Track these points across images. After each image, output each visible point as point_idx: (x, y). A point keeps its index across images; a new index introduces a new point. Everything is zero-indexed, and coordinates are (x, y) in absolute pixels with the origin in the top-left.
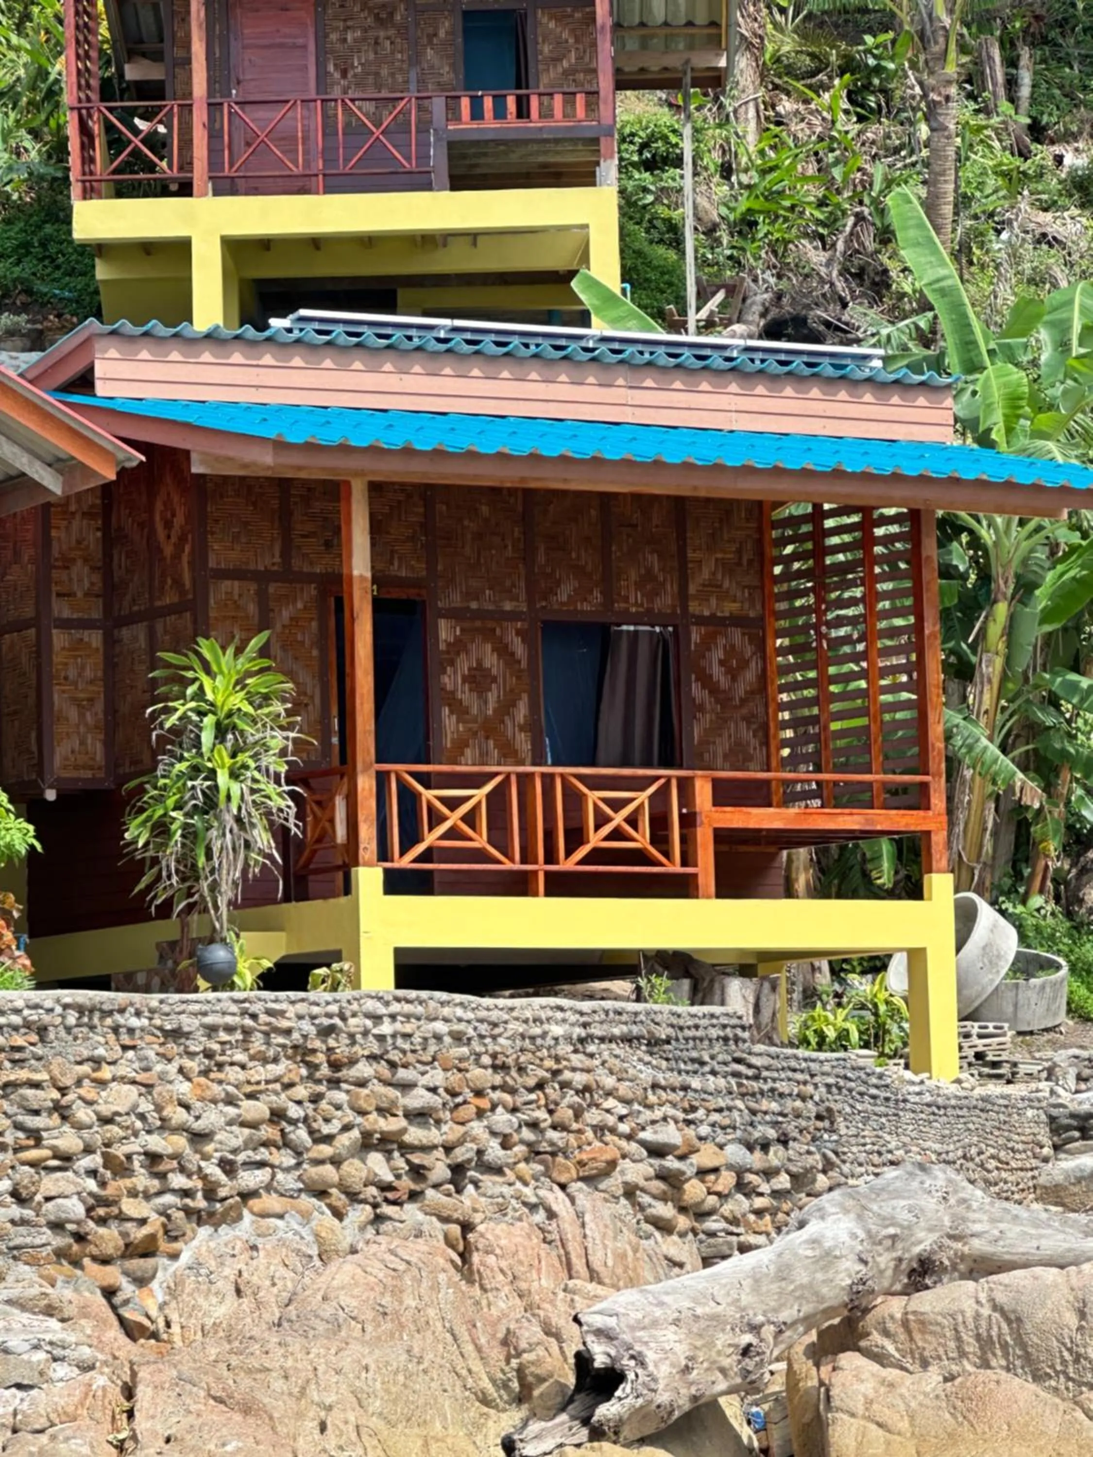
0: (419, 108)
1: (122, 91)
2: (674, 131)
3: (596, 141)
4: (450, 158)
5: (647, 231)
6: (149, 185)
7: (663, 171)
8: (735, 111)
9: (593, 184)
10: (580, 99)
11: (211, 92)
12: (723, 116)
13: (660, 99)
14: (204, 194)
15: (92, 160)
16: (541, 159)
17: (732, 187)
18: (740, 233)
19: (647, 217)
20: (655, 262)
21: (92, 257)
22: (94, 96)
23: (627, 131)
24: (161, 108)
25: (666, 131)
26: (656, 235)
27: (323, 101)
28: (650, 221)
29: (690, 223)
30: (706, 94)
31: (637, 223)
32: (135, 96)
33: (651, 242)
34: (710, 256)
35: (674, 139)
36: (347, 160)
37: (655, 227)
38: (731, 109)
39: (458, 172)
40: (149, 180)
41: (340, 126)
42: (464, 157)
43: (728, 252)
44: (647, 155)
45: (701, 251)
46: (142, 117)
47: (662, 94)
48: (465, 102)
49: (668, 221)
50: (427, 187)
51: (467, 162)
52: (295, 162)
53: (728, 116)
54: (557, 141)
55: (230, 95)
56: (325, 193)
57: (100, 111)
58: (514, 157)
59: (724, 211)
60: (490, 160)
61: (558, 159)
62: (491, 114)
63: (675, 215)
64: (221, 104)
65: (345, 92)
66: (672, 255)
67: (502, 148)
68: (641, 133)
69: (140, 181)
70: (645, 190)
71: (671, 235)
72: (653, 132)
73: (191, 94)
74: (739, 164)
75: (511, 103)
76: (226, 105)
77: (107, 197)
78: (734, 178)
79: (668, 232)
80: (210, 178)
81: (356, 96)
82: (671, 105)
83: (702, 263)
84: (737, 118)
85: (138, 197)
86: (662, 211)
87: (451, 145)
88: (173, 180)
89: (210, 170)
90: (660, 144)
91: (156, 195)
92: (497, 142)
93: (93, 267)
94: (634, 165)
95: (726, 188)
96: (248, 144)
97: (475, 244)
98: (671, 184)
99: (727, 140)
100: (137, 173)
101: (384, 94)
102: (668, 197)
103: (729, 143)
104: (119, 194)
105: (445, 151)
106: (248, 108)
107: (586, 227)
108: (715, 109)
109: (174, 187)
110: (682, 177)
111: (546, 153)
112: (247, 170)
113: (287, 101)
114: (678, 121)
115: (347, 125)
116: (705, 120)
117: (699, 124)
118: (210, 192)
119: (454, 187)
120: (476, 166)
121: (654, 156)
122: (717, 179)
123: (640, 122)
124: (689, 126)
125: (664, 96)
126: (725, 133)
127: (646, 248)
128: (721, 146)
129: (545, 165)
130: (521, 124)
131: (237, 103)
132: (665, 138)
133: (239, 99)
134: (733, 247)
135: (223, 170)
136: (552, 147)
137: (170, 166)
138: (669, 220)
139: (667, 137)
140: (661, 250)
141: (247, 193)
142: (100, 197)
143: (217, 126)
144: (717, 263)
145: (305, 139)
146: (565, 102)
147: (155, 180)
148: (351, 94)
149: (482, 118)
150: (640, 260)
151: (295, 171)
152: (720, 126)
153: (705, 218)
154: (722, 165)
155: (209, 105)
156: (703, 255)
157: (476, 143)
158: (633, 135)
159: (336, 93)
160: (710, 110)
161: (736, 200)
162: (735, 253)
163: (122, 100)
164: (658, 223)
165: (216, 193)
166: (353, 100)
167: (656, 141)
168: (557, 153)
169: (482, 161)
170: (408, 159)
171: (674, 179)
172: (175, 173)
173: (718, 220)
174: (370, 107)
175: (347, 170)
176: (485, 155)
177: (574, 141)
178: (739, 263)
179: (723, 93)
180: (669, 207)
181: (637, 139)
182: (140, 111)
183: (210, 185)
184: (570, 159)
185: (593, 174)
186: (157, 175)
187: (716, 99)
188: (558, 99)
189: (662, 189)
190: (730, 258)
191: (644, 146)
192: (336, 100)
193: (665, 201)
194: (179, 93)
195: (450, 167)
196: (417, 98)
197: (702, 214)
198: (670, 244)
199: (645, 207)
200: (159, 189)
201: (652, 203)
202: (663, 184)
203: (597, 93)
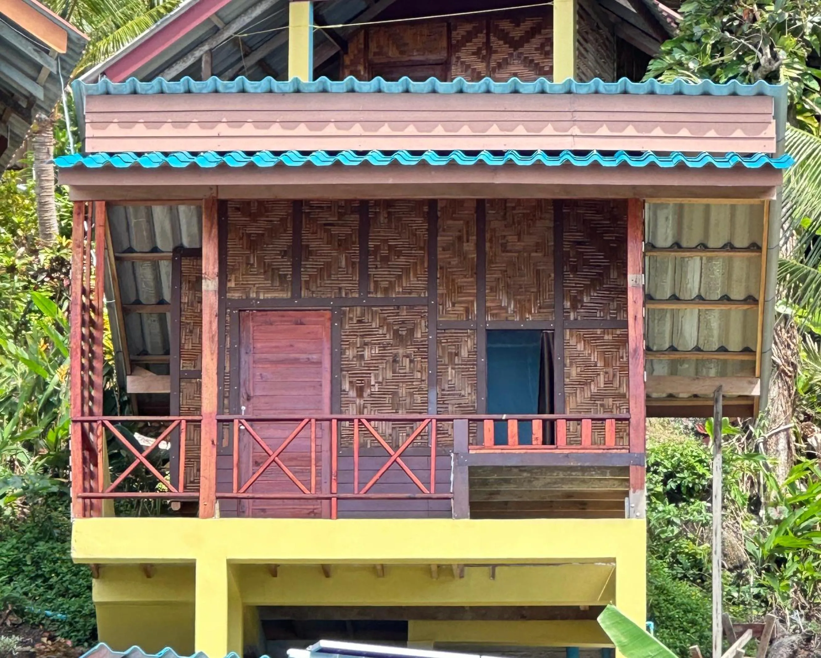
0: (438, 431)
1: (123, 404)
2: (701, 461)
3: (625, 470)
4: (472, 484)
5: (671, 567)
6: (149, 503)
7: (689, 503)
8: (765, 442)
9: (622, 516)
10: (610, 425)
11: (221, 408)
12: (752, 447)
13: (686, 427)
14: (211, 515)
15: (93, 476)
16: (566, 488)
17: (760, 522)
18: (768, 570)
19: (671, 551)
20: (678, 600)
21: (88, 577)
22: (98, 409)
23: (652, 460)
24: (166, 424)
25: (692, 461)
26: (679, 570)
27: (339, 420)
28: (673, 556)
29: (717, 558)
30: (734, 424)
31: (661, 558)
32: (136, 409)
33: (674, 578)
34: (736, 595)
35: (700, 470)
36: (362, 484)
37: (678, 562)
38: (761, 440)
39: (478, 499)
40: (148, 498)
41: (356, 447)
42: (485, 483)
43: (755, 591)
44: (671, 485)
45: (728, 588)
46: (141, 432)
47: (689, 422)
48: (489, 426)
49: (692, 556)
50: (447, 514)
51: (488, 489)
52: (307, 483)
53: (757, 447)
54: (583, 469)
55: (239, 412)
56: (337, 518)
57: (103, 424)
58: (538, 485)
59: (752, 547)
60: (512, 487)
61: (584, 488)
62: (516, 438)
63: (701, 550)
64: (232, 421)
65: (361, 412)
66: (696, 592)
67: (525, 474)
68: (666, 463)
69: (139, 499)
70: (670, 522)
71: (695, 571)
72: (679, 461)
73: (198, 409)
74: (768, 498)
75: (537, 427)
76: (236, 421)
77: (107, 516)
78: (762, 513)
79: (692, 568)
80: (218, 498)
81: (372, 416)
82: (697, 434)
83: (729, 601)
84: (766, 450)
85: (136, 516)
86: (686, 545)
87: (472, 471)
88: (175, 499)
89: (217, 491)
90: (686, 474)
91: (155, 515)
92: (521, 469)
93: (90, 588)
94: (657, 495)
95: (754, 522)
96: (257, 464)
97: (493, 576)
98: (697, 517)
99: (756, 472)
100: (136, 491)
101: (402, 415)
102: (694, 531)
103: (758, 476)
104: (118, 513)
105: (466, 476)
106: (258, 425)
107: (614, 560)
108: (743, 439)
109: (176, 507)
110: (709, 510)
111: (572, 481)
112: (253, 492)
113: (302, 420)
114: (705, 451)
115: (362, 446)
116: (733, 451)
117: (728, 455)
118: (217, 512)
119: (474, 516)
120: (498, 493)
121: (679, 487)
122: (744, 512)
123: (666, 451)
124: (719, 457)
125: (690, 425)
126: (754, 464)
127: (670, 585)
128: (750, 478)
129: (569, 495)
130: (548, 450)
131: (247, 420)
132: (691, 468)
133: (250, 416)
134: (761, 586)
135: (232, 491)
136: (578, 475)
137: (175, 482)
138: (694, 555)
139: (694, 468)
140: (685, 586)
141: (254, 516)
142: (100, 515)
143: (225, 443)
144: (743, 602)
145: (318, 459)
146: (594, 429)
147: (154, 498)
148: (367, 414)
149: (505, 442)
150: (662, 597)
151: (308, 494)
152: (749, 457)
153: (732, 554)
154: (750, 499)
155: (219, 421)
156: (729, 593)
157: (497, 469)
158: (657, 464)
159: (352, 412)
160: (739, 440)
161: (765, 536)
162: (762, 591)
163: (122, 414)
164: (682, 558)
165: (224, 514)
166: (369, 420)
167: (682, 471)
168: (584, 481)
169: (504, 488)
170: (427, 483)
171: (700, 512)
172: (180, 493)
173: (745, 557)
174: (386, 428)
175: (362, 495)
176: (507, 481)
177: (602, 469)
178: (766, 602)
179: (753, 423)
180: (694, 541)
181: (661, 469)
182: (141, 425)
183: (217, 506)
184: (597, 488)
185: (621, 505)
186: (157, 494)
187: (746, 428)
188: (587, 424)
189: (687, 523)
190: (757, 596)
191: (669, 476)
192: (351, 420)
193: (690, 535)
194: (184, 408)
195: (471, 494)
196: (438, 420)
197: (728, 550)
198: (694, 581)
199: (668, 541)
200: (158, 508)
201: (677, 537)
202: (688, 517)
203: (628, 419)
